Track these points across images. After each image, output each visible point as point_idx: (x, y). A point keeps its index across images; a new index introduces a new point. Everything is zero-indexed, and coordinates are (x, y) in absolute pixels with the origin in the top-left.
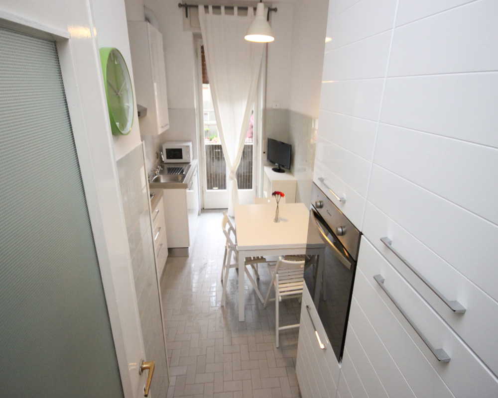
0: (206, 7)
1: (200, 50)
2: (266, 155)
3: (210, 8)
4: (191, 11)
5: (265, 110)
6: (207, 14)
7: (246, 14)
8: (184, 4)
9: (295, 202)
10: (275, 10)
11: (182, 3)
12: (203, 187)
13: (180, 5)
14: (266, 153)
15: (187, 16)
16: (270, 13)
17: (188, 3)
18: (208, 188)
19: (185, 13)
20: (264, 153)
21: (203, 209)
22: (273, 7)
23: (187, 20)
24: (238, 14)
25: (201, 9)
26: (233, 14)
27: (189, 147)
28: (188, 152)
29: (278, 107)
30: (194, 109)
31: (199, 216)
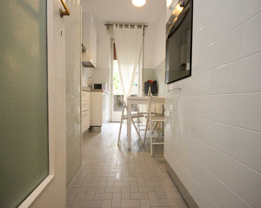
0: (117, 25)
1: (113, 46)
2: (144, 91)
3: (118, 26)
4: (110, 27)
5: (143, 70)
6: (117, 28)
7: (134, 28)
8: (107, 24)
10: (147, 26)
11: (106, 24)
12: (111, 110)
13: (105, 25)
15: (108, 29)
16: (145, 27)
17: (109, 24)
18: (114, 111)
19: (107, 27)
21: (111, 121)
22: (146, 25)
23: (108, 31)
24: (131, 28)
25: (114, 26)
26: (128, 28)
27: (105, 83)
28: (105, 86)
29: (149, 68)
30: (109, 69)
31: (109, 123)
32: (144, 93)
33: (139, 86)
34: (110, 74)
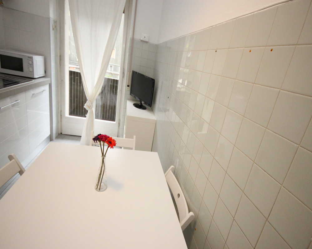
5: (133, 40)
9: (151, 151)
12: (61, 111)
14: (130, 86)
20: (128, 86)
21: (61, 133)
27: (31, 58)
28: (32, 65)
29: (146, 40)
30: (49, 18)
31: (52, 141)
32: (129, 93)
33: (124, 73)
34: (52, 33)
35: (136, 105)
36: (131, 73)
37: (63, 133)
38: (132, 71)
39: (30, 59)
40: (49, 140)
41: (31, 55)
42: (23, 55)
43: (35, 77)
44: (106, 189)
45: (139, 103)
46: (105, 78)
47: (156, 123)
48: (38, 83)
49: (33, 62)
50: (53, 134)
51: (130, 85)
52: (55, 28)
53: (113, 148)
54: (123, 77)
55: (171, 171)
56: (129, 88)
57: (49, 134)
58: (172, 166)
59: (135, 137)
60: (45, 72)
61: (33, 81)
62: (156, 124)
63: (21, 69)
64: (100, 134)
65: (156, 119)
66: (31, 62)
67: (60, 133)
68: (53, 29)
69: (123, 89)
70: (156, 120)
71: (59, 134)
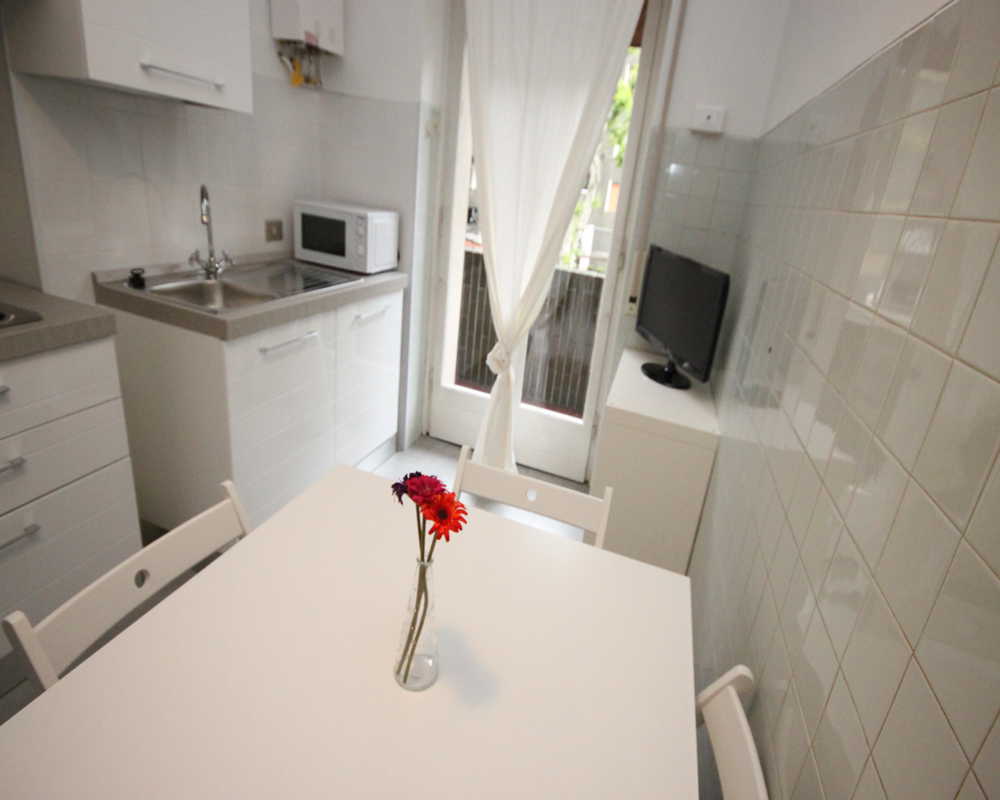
2: (635, 310)
5: (662, 136)
12: (432, 369)
14: (638, 301)
20: (633, 300)
21: (428, 434)
27: (364, 219)
28: (362, 238)
29: (715, 126)
30: (418, 105)
31: (399, 453)
32: (633, 322)
33: (623, 255)
34: (423, 145)
35: (651, 371)
36: (646, 254)
37: (431, 434)
38: (648, 248)
39: (360, 221)
40: (394, 447)
41: (361, 211)
42: (346, 213)
43: (369, 271)
44: (432, 683)
45: (663, 362)
46: (557, 272)
47: (716, 449)
48: (375, 286)
49: (366, 229)
50: (404, 433)
51: (639, 296)
52: (434, 132)
53: (448, 539)
54: (620, 269)
55: (732, 692)
56: (635, 307)
57: (394, 430)
58: (742, 670)
59: (609, 490)
60: (399, 257)
61: (362, 280)
62: (716, 454)
63: (340, 250)
64: (418, 474)
65: (718, 432)
66: (361, 231)
67: (424, 433)
68: (428, 134)
69: (616, 311)
70: (719, 438)
71: (422, 435)
